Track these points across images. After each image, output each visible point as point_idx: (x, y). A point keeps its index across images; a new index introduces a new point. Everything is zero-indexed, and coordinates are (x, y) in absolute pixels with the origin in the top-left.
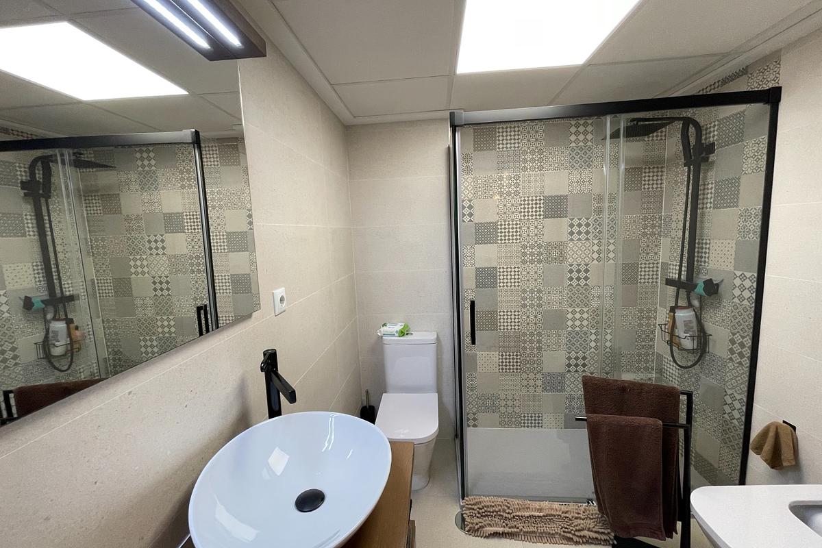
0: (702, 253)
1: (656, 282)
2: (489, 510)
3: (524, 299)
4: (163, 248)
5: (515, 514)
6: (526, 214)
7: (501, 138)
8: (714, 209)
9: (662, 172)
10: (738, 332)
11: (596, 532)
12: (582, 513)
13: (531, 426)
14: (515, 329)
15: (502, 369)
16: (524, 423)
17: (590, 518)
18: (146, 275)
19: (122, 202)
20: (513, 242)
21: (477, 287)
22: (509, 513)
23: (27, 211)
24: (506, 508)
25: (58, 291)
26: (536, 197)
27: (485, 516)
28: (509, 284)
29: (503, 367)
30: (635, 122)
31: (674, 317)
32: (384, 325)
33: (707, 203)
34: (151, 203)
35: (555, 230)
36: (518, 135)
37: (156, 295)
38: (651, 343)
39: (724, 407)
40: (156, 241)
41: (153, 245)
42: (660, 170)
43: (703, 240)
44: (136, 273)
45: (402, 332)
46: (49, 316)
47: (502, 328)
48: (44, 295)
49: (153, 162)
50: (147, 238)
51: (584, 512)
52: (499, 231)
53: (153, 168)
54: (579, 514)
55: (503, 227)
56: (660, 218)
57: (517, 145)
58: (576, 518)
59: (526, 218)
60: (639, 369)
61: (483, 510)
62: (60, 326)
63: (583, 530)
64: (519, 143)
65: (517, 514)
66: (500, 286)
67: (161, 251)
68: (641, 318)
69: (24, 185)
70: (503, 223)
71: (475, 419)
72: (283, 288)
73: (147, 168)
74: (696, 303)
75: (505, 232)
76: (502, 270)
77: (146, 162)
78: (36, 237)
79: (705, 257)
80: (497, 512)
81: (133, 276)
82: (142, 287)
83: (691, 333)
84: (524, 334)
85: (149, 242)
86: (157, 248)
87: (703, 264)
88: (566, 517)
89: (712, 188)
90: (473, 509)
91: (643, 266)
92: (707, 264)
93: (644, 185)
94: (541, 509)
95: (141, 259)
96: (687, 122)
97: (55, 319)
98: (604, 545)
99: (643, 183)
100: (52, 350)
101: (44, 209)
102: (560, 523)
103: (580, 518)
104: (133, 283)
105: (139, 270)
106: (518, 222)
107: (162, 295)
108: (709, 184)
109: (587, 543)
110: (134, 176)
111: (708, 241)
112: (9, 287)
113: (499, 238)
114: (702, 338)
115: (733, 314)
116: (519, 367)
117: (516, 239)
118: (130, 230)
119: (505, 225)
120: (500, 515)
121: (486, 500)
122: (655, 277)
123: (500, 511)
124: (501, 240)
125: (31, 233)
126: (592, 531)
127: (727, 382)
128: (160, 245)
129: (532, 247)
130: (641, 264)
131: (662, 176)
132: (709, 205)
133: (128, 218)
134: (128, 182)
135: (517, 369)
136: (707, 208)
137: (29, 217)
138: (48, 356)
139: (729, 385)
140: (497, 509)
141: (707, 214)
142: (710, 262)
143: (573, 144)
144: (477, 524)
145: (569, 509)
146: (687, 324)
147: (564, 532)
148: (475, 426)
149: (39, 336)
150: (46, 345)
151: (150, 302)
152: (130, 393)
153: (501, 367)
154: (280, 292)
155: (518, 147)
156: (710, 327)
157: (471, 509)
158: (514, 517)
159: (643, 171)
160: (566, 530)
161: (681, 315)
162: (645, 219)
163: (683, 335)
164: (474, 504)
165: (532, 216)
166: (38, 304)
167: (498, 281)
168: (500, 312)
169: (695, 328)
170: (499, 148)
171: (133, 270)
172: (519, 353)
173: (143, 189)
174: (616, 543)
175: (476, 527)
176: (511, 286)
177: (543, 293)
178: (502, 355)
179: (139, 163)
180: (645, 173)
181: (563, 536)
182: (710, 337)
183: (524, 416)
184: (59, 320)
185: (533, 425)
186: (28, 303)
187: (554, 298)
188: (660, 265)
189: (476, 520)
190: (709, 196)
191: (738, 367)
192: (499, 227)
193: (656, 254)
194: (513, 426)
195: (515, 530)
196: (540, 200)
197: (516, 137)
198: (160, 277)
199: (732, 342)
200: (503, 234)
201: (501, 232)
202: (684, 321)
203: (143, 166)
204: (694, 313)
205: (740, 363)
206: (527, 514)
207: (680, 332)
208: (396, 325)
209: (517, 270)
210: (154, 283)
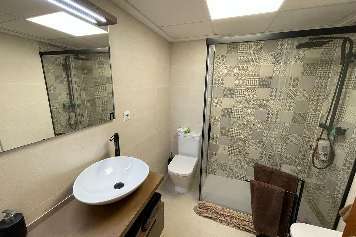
0: (341, 112)
1: (316, 124)
2: (207, 207)
3: (243, 124)
4: (106, 89)
5: (217, 212)
6: (249, 85)
7: (240, 48)
8: (352, 89)
9: (331, 66)
10: (350, 156)
11: (251, 228)
12: (247, 219)
13: (240, 180)
14: (237, 137)
15: (230, 153)
16: (237, 178)
17: (250, 222)
18: (100, 99)
19: (93, 72)
20: (241, 98)
21: (222, 117)
22: (215, 211)
23: (64, 74)
24: (214, 208)
25: (73, 102)
26: (255, 77)
27: (205, 209)
28: (237, 117)
29: (230, 152)
30: (311, 40)
31: (318, 143)
32: (180, 128)
33: (349, 86)
34: (102, 73)
35: (263, 93)
36: (250, 46)
37: (103, 106)
38: (308, 154)
39: (335, 191)
40: (103, 87)
41: (102, 88)
42: (329, 65)
43: (343, 106)
44: (97, 98)
45: (186, 132)
46: (70, 110)
47: (231, 136)
48: (69, 103)
49: (102, 58)
50: (100, 86)
51: (248, 219)
52: (235, 92)
53: (103, 60)
54: (245, 219)
55: (237, 90)
56: (325, 91)
57: (248, 51)
58: (244, 220)
59: (249, 87)
60: (299, 165)
61: (205, 207)
62: (73, 114)
63: (245, 225)
64: (249, 50)
65: (219, 212)
66: (232, 117)
67: (105, 91)
68: (304, 141)
69: (63, 65)
70: (237, 88)
71: (215, 172)
72: (129, 111)
73: (100, 60)
74: (332, 138)
75: (238, 93)
76: (234, 110)
77: (100, 58)
78: (67, 84)
79: (343, 115)
80: (210, 209)
81: (96, 99)
82: (99, 103)
83: (325, 153)
84: (242, 140)
85: (101, 87)
86: (103, 89)
87: (341, 118)
88: (239, 219)
89: (354, 78)
90: (201, 206)
91: (310, 115)
92: (342, 119)
93: (318, 73)
94: (229, 213)
95: (99, 93)
96: (346, 40)
97: (72, 112)
98: (253, 234)
99: (318, 72)
100: (71, 122)
101: (69, 74)
102: (236, 220)
103: (246, 221)
104: (96, 101)
105: (98, 97)
106: (245, 89)
107: (105, 106)
108: (353, 75)
109: (246, 231)
110: (96, 63)
111: (346, 107)
112: (59, 100)
113: (235, 95)
114: (332, 155)
115: (349, 147)
116: (237, 154)
117: (243, 96)
118: (95, 82)
119: (238, 89)
120: (211, 211)
121: (207, 204)
122: (316, 121)
123: (212, 209)
124: (235, 96)
125: (66, 82)
126: (249, 227)
127: (339, 179)
128: (104, 88)
129: (250, 100)
130: (309, 114)
131: (330, 68)
132: (350, 87)
133: (95, 78)
134: (95, 65)
135: (236, 154)
136: (349, 88)
137: (65, 77)
138: (70, 124)
139: (340, 181)
140: (210, 208)
141: (348, 92)
142: (345, 118)
143: (279, 51)
144: (201, 211)
145: (242, 216)
146: (324, 148)
147: (236, 224)
148: (215, 174)
149: (67, 117)
150: (69, 120)
151: (101, 109)
152: (62, 142)
153: (229, 152)
154: (126, 113)
155: (249, 52)
156: (337, 151)
157: (200, 205)
158: (217, 213)
159: (319, 65)
160: (238, 223)
161: (322, 143)
162: (315, 91)
163: (320, 153)
164: (202, 204)
165: (252, 86)
166: (67, 107)
167: (232, 115)
168: (231, 129)
169: (328, 150)
170: (239, 53)
171: (96, 97)
172: (238, 148)
173: (99, 68)
174: (259, 235)
175: (200, 212)
176: (238, 118)
177: (253, 122)
178: (230, 148)
179: (98, 58)
180: (320, 66)
181: (236, 225)
182: (336, 156)
183: (237, 175)
184: (73, 112)
185: (241, 179)
186: (64, 106)
187: (258, 126)
188: (320, 116)
189: (201, 210)
190: (352, 82)
191: (346, 173)
192: (235, 90)
193: (319, 110)
194: (232, 178)
195: (216, 217)
196: (257, 78)
197: (248, 47)
198: (104, 100)
199: (346, 160)
200: (237, 94)
201: (236, 93)
202: (322, 146)
203: (99, 59)
204: (329, 143)
205: (347, 172)
206: (222, 213)
207: (320, 151)
208: (184, 128)
209: (241, 110)
210: (102, 102)
